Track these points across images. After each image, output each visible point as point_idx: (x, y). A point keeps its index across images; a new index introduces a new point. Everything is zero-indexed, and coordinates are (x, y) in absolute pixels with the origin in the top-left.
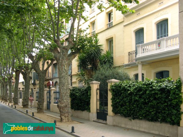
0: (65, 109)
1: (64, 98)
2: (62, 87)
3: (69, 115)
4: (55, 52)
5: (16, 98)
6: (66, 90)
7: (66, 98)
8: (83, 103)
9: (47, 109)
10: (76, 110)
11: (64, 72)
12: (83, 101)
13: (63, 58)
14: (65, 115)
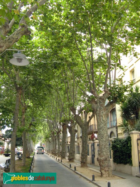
0: (104, 162)
1: (104, 151)
2: (101, 138)
3: (109, 169)
4: (93, 103)
5: (64, 152)
6: (106, 142)
7: (106, 150)
8: (124, 156)
9: (92, 163)
10: (118, 163)
11: (103, 123)
12: (124, 154)
13: (100, 109)
14: (105, 169)
